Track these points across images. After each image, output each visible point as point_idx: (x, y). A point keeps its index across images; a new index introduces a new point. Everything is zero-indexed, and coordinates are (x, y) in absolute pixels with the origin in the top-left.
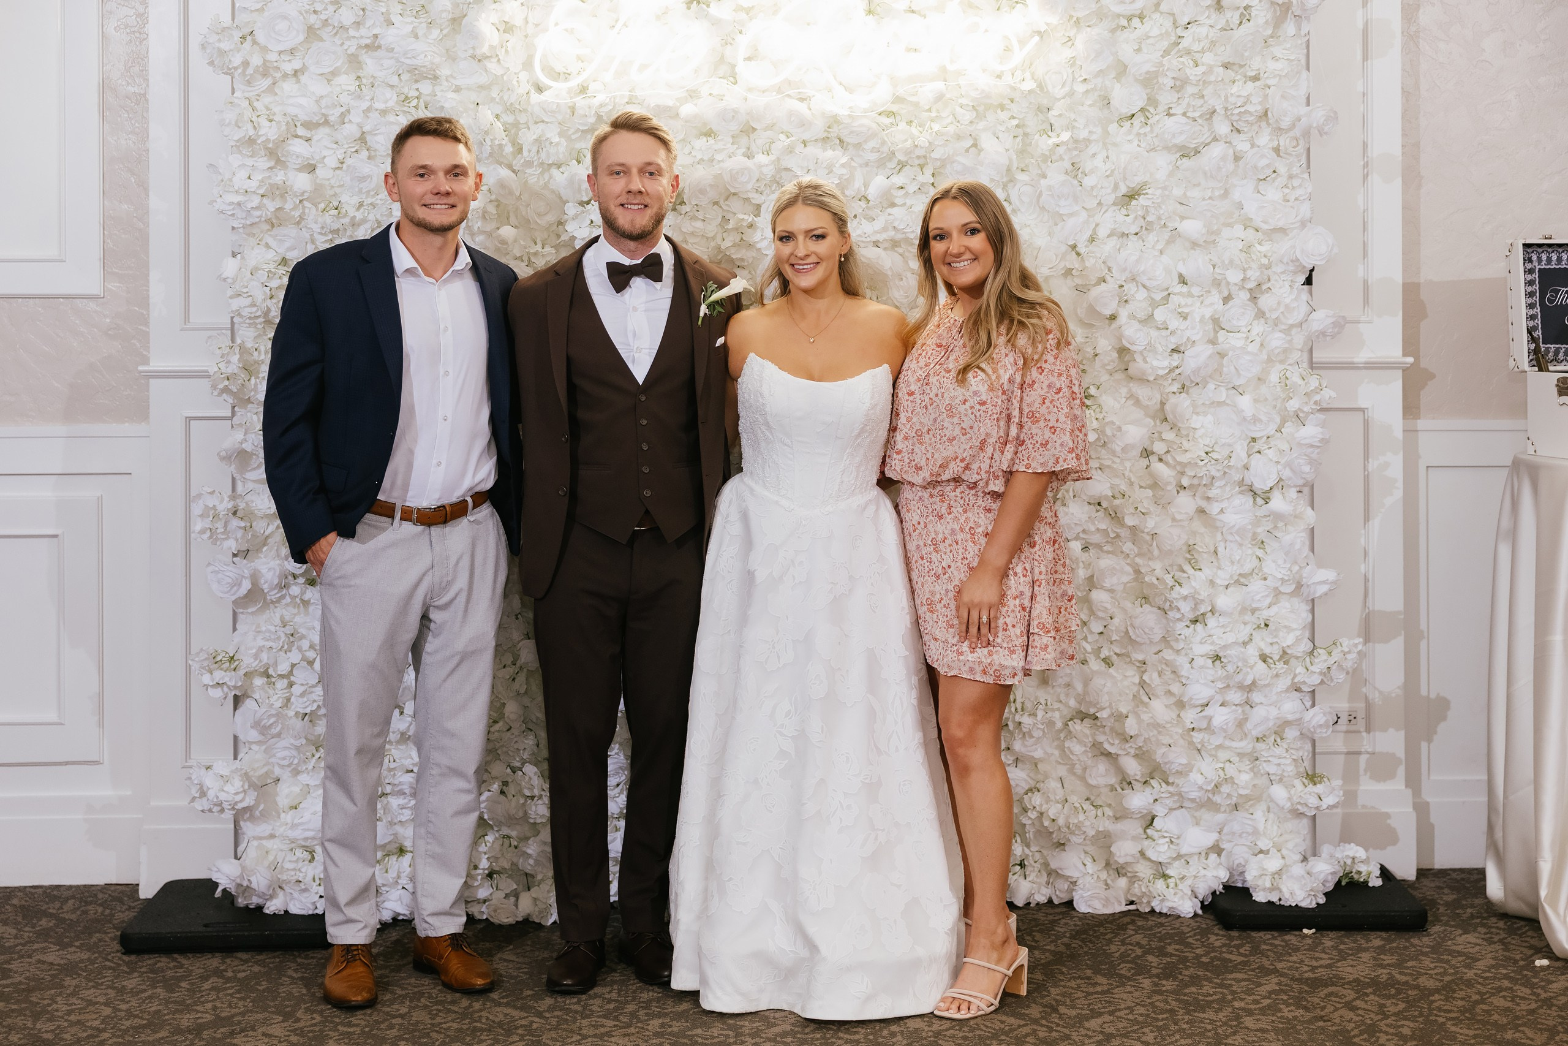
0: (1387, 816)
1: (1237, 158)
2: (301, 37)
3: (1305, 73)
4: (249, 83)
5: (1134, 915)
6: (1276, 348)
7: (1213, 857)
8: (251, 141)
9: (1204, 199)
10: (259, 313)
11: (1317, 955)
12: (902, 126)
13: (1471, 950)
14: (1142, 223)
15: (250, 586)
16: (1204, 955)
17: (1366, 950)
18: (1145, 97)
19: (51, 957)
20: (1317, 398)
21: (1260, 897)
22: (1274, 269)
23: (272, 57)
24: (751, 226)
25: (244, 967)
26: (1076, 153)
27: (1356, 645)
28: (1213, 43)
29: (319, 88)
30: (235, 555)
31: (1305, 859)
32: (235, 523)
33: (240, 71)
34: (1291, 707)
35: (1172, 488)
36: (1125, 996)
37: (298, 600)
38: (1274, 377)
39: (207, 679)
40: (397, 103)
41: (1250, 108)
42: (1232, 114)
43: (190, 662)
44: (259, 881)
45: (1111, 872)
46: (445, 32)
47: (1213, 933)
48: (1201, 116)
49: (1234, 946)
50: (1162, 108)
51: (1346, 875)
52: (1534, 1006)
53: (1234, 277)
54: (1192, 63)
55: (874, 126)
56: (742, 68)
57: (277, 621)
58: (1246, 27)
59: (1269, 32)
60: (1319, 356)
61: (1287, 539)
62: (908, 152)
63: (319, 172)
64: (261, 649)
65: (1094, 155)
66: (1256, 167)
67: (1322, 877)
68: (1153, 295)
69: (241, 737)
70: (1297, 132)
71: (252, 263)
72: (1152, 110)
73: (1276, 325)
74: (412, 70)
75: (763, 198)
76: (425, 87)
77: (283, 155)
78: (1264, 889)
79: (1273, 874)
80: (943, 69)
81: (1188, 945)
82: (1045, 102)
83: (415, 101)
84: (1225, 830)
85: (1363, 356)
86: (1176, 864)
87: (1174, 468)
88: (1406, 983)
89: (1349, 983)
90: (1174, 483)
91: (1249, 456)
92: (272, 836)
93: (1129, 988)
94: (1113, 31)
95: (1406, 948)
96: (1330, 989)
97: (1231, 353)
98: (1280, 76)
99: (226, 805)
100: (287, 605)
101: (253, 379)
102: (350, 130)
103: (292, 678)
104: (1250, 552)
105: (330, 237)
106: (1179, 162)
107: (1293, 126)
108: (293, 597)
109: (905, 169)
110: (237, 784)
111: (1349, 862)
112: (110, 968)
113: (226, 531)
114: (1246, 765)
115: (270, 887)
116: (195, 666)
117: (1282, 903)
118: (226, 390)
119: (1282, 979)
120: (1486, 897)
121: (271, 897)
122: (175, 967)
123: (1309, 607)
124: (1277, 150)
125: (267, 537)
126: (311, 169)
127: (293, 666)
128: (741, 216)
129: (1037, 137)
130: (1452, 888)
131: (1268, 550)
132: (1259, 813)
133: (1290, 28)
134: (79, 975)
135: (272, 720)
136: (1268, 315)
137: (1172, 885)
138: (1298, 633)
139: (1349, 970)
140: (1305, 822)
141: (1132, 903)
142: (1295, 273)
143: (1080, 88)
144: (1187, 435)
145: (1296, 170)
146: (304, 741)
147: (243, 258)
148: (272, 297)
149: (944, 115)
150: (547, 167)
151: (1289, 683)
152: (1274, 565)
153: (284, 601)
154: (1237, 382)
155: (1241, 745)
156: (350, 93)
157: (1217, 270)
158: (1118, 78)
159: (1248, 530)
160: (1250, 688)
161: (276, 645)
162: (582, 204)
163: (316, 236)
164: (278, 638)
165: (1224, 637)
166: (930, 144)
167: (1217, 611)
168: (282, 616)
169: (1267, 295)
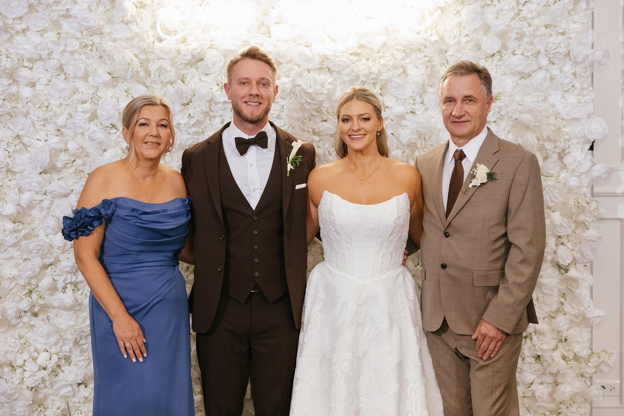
1: (552, 79)
2: (25, 11)
3: (591, 31)
6: (573, 186)
9: (533, 102)
12: (364, 61)
14: (498, 115)
18: (501, 44)
20: (596, 214)
22: (572, 141)
23: (10, 21)
28: (539, 14)
29: (35, 39)
34: (579, 385)
37: (27, 324)
38: (571, 202)
40: (79, 47)
41: (560, 50)
42: (550, 54)
46: (107, 8)
48: (532, 55)
50: (510, 51)
53: (549, 146)
54: (527, 25)
55: (348, 61)
56: (273, 28)
57: (17, 336)
58: (558, 4)
59: (571, 7)
60: (596, 190)
61: (577, 292)
62: (366, 76)
63: (38, 87)
64: (7, 352)
66: (562, 84)
70: (586, 64)
72: (504, 52)
73: (573, 173)
74: (88, 29)
75: (285, 102)
76: (96, 39)
77: (16, 77)
80: (387, 29)
82: (444, 47)
83: (90, 48)
85: (620, 190)
91: (557, 246)
94: (483, 7)
97: (547, 189)
98: (577, 32)
100: (22, 327)
102: (54, 63)
103: (24, 368)
104: (556, 299)
105: (43, 123)
106: (519, 81)
107: (584, 61)
108: (24, 323)
123: (590, 330)
124: (575, 74)
125: (10, 290)
126: (33, 85)
127: (25, 361)
129: (439, 67)
131: (568, 298)
133: (583, 5)
136: (568, 167)
138: (583, 344)
142: (584, 143)
143: (464, 40)
145: (585, 85)
146: (31, 402)
148: (10, 157)
149: (387, 55)
150: (165, 84)
151: (578, 372)
152: (570, 307)
153: (20, 325)
154: (551, 205)
155: (551, 406)
156: (53, 42)
157: (540, 142)
158: (486, 33)
159: (556, 287)
160: (555, 375)
161: (15, 350)
162: (184, 105)
163: (36, 122)
164: (17, 346)
165: (542, 347)
166: (379, 71)
167: (538, 332)
168: (19, 333)
169: (568, 156)
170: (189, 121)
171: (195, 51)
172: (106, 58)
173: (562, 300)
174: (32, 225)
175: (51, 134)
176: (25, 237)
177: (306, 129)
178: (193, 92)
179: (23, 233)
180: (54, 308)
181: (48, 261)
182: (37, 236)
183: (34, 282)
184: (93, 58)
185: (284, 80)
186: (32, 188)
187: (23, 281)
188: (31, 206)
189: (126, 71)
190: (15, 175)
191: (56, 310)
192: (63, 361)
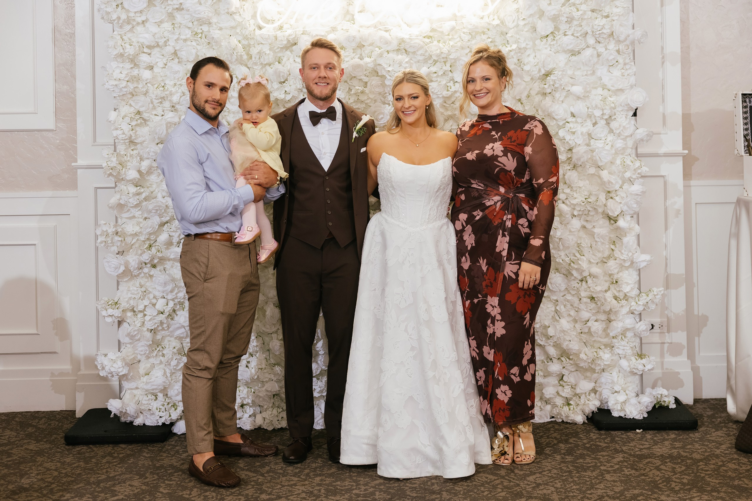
0: (678, 373)
1: (599, 56)
2: (145, 5)
3: (631, 13)
4: (121, 27)
5: (554, 423)
6: (619, 147)
7: (593, 395)
8: (122, 55)
9: (583, 76)
10: (126, 138)
11: (643, 442)
12: (435, 43)
13: (719, 440)
14: (553, 88)
15: (124, 269)
16: (587, 443)
17: (667, 440)
18: (553, 27)
19: (31, 447)
20: (639, 171)
21: (615, 414)
22: (617, 109)
23: (132, 15)
24: (362, 92)
25: (123, 452)
26: (519, 54)
27: (660, 291)
29: (154, 29)
30: (118, 254)
31: (637, 395)
32: (117, 238)
33: (116, 21)
34: (629, 322)
35: (569, 216)
36: (547, 464)
37: (147, 274)
38: (618, 162)
39: (104, 313)
40: (191, 35)
41: (605, 31)
42: (596, 34)
43: (97, 305)
44: (131, 409)
45: (543, 402)
46: (214, 1)
47: (592, 432)
48: (581, 35)
49: (602, 439)
50: (561, 32)
51: (658, 403)
52: (749, 467)
53: (598, 113)
54: (575, 10)
55: (422, 43)
56: (357, 16)
57: (138, 285)
60: (640, 151)
61: (625, 240)
62: (438, 56)
63: (155, 69)
64: (130, 298)
65: (529, 55)
66: (608, 60)
67: (646, 404)
68: (559, 123)
69: (122, 341)
70: (628, 42)
71: (123, 114)
72: (557, 33)
73: (619, 136)
74: (198, 20)
75: (368, 78)
76: (205, 28)
77: (138, 62)
78: (618, 410)
79: (622, 403)
80: (455, 15)
81: (580, 438)
82: (505, 30)
83: (200, 35)
84: (598, 382)
85: (662, 151)
86: (574, 398)
87: (570, 206)
88: (686, 456)
89: (658, 457)
90: (570, 214)
91: (607, 200)
92: (137, 388)
93: (549, 460)
95: (687, 439)
96: (648, 460)
97: (597, 150)
98: (619, 15)
99: (114, 374)
100: (142, 277)
101: (124, 170)
102: (169, 49)
103: (145, 312)
104: (607, 246)
105: (160, 100)
106: (570, 58)
107: (626, 39)
108: (145, 274)
109: (437, 63)
110: (120, 363)
111: (659, 396)
112: (59, 452)
113: (112, 242)
114: (607, 351)
115: (136, 412)
116: (99, 307)
117: (626, 417)
118: (110, 175)
119: (625, 455)
120: (728, 413)
121: (137, 417)
122: (90, 452)
123: (638, 273)
124: (618, 51)
125: (133, 245)
126: (151, 68)
127: (145, 306)
128: (357, 88)
130: (710, 408)
131: (617, 245)
132: (615, 373)
134: (44, 456)
135: (136, 333)
136: (614, 132)
137: (572, 409)
138: (632, 286)
139: (658, 450)
140: (637, 377)
141: (553, 417)
142: (628, 111)
143: (522, 23)
144: (576, 190)
145: (627, 61)
146: (151, 343)
147: (119, 111)
148: (132, 130)
149: (455, 37)
150: (264, 65)
151: (628, 310)
152: (619, 253)
153: (141, 276)
154: (600, 164)
155: (605, 340)
156: (169, 31)
157: (589, 110)
158: (540, 18)
159: (607, 236)
160: (609, 313)
161: (137, 297)
162: (281, 83)
163: (154, 100)
164: (138, 293)
165: (596, 288)
166: (449, 51)
167: (592, 275)
168: (140, 283)
169: (614, 122)
170: (285, 97)
171: (290, 37)
172: (214, 44)
173: (613, 247)
174: (150, 188)
175: (167, 110)
176: (146, 199)
177: (386, 102)
178: (289, 71)
179: (144, 195)
180: (169, 260)
181: (164, 219)
182: (156, 197)
183: (153, 237)
184: (203, 44)
185: (367, 60)
186: (149, 156)
187: (144, 237)
188: (150, 171)
189: (231, 55)
190: (136, 145)
191: (171, 262)
192: (178, 307)
